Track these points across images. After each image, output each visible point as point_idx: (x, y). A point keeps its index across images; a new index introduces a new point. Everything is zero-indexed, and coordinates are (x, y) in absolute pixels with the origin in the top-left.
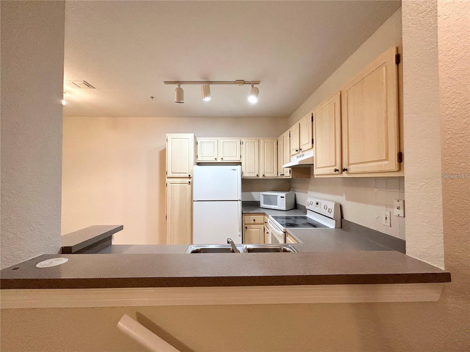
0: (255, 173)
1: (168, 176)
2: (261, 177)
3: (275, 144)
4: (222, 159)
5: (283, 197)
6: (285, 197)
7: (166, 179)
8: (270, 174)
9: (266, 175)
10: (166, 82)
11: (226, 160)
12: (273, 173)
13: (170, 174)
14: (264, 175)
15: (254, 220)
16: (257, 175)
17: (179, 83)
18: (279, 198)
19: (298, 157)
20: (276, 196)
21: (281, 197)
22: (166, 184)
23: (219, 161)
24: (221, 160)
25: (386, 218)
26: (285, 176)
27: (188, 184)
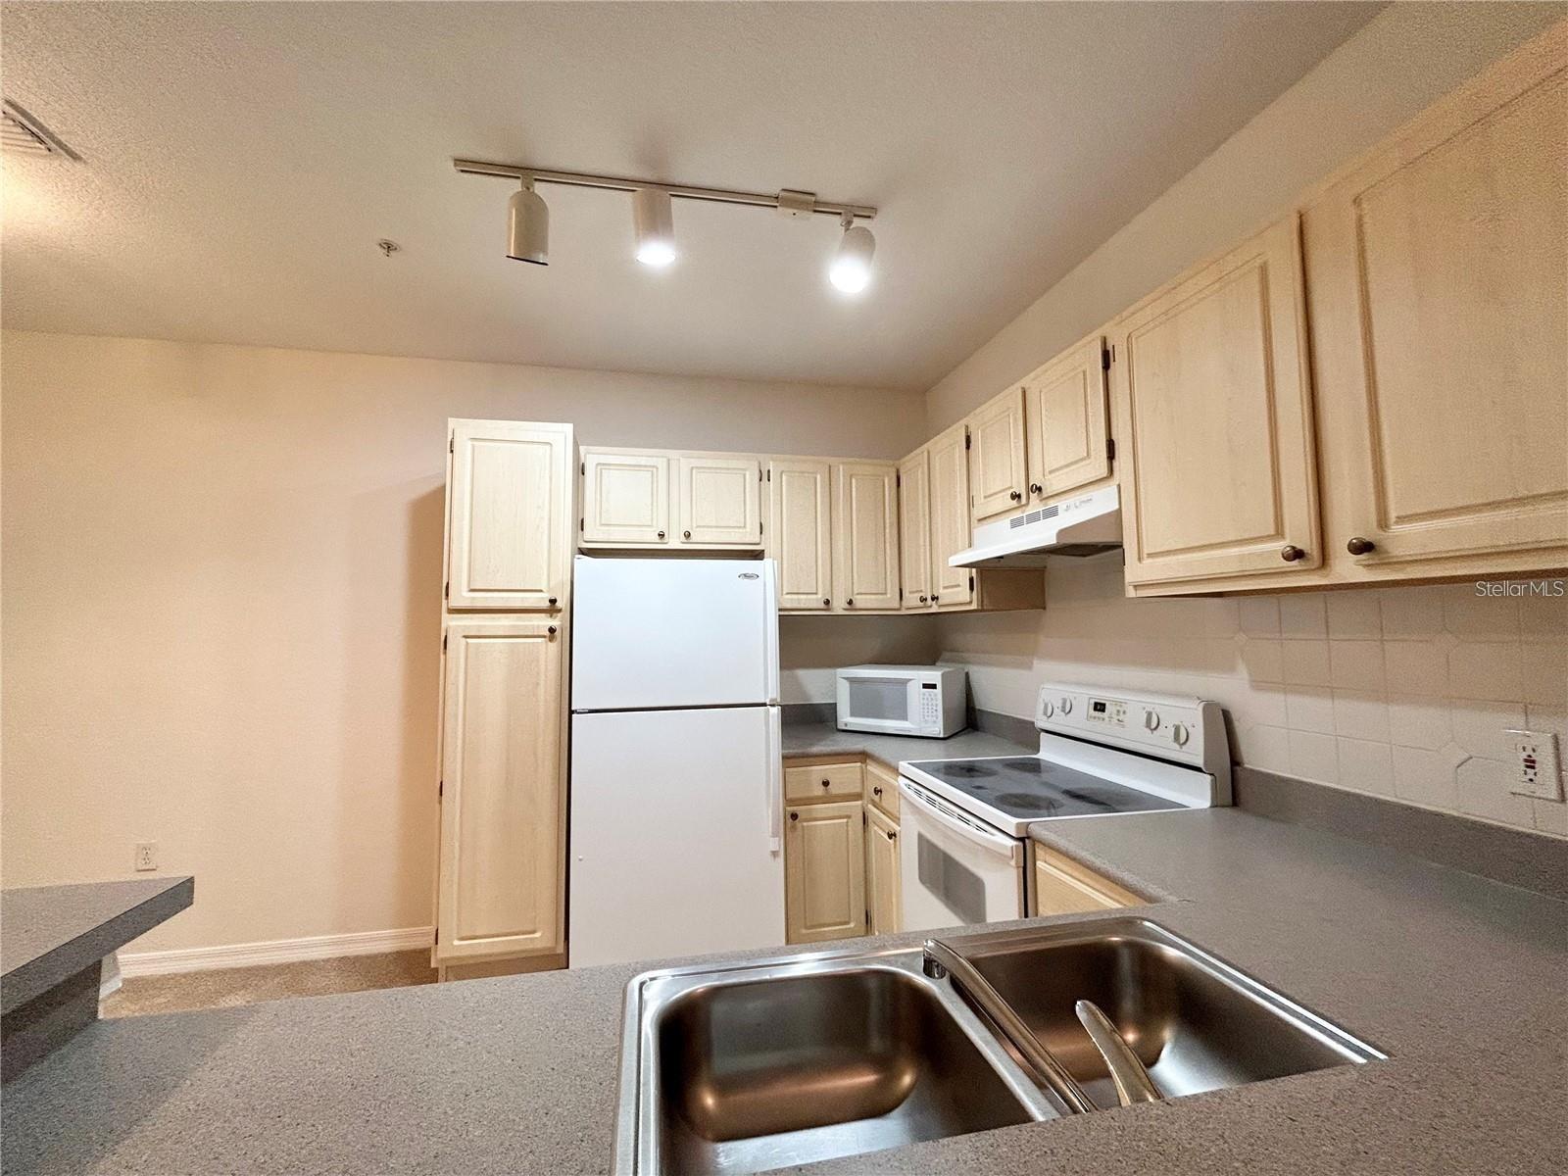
0: (816, 594)
1: (455, 603)
2: (839, 607)
3: (889, 482)
4: (688, 535)
5: (934, 686)
6: (939, 686)
7: (445, 616)
8: (873, 595)
9: (861, 602)
10: (467, 165)
11: (703, 539)
12: (885, 594)
13: (461, 597)
14: (850, 602)
15: (826, 784)
16: (827, 602)
17: (526, 172)
18: (915, 691)
19: (1016, 523)
20: (904, 682)
21: (926, 686)
22: (443, 639)
23: (675, 542)
24: (683, 539)
25: (1530, 763)
26: (941, 602)
27: (544, 637)
